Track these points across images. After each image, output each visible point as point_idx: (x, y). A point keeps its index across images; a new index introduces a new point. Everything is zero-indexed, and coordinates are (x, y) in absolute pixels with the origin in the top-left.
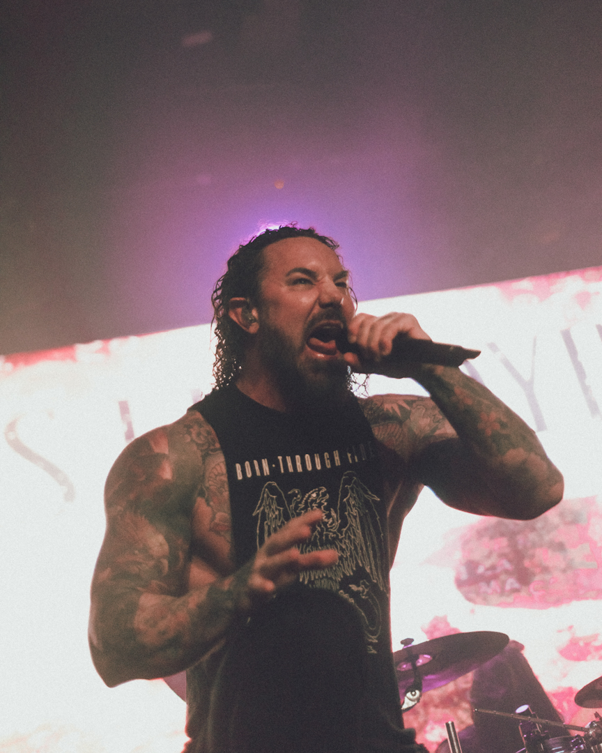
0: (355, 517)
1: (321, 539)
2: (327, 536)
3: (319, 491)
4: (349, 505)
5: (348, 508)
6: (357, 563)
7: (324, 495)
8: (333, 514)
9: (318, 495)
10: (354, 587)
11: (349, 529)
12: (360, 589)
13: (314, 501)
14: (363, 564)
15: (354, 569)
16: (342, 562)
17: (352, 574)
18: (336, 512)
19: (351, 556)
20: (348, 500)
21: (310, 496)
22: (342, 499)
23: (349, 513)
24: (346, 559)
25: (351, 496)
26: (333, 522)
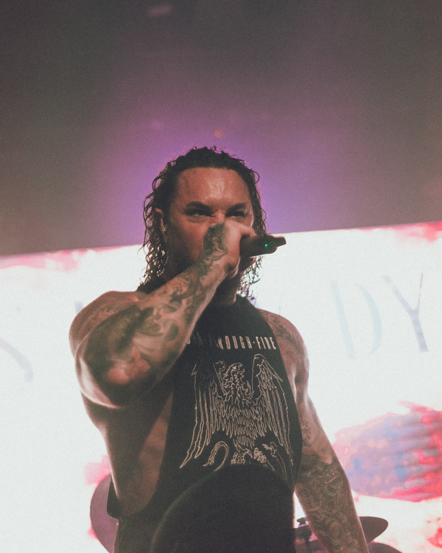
0: (265, 390)
1: (241, 404)
2: (245, 401)
3: (238, 365)
4: (261, 380)
5: (260, 382)
6: (268, 427)
7: (241, 369)
8: (248, 385)
9: (237, 368)
10: (266, 447)
11: (261, 399)
12: (271, 448)
13: (234, 373)
14: (272, 428)
15: (266, 431)
16: (257, 426)
17: (264, 435)
18: (251, 384)
19: (263, 421)
20: (259, 376)
21: (232, 368)
22: (255, 375)
23: (261, 386)
24: (260, 422)
25: (261, 373)
26: (249, 392)
